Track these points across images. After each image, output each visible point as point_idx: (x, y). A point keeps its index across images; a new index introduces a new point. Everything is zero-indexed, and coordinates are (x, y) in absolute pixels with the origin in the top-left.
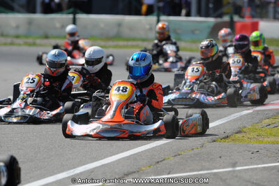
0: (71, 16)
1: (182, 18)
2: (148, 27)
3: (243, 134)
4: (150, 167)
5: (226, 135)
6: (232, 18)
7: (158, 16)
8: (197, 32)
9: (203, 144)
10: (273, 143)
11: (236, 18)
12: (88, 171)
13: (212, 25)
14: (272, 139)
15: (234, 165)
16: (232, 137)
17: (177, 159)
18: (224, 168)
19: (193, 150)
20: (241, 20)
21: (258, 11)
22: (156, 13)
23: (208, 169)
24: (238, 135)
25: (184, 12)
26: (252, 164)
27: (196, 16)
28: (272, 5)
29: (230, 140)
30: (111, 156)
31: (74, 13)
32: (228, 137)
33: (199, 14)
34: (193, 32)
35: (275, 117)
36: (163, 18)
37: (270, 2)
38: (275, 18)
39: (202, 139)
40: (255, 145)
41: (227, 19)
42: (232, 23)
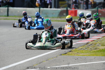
0: (7, 8)
1: (49, 9)
3: (72, 52)
4: (37, 65)
5: (65, 53)
6: (67, 9)
7: (40, 8)
9: (57, 56)
10: (83, 56)
11: (69, 9)
12: (14, 66)
13: (60, 11)
14: (82, 54)
15: (69, 64)
17: (47, 62)
18: (65, 65)
19: (53, 58)
20: (71, 9)
23: (59, 65)
24: (70, 53)
25: (49, 6)
26: (75, 63)
27: (54, 8)
28: (82, 4)
29: (67, 54)
30: (22, 60)
31: (8, 7)
33: (55, 7)
34: (53, 14)
35: (83, 46)
36: (41, 9)
37: (81, 3)
38: (83, 9)
39: (56, 54)
40: (76, 56)
41: (65, 9)
42: (67, 10)
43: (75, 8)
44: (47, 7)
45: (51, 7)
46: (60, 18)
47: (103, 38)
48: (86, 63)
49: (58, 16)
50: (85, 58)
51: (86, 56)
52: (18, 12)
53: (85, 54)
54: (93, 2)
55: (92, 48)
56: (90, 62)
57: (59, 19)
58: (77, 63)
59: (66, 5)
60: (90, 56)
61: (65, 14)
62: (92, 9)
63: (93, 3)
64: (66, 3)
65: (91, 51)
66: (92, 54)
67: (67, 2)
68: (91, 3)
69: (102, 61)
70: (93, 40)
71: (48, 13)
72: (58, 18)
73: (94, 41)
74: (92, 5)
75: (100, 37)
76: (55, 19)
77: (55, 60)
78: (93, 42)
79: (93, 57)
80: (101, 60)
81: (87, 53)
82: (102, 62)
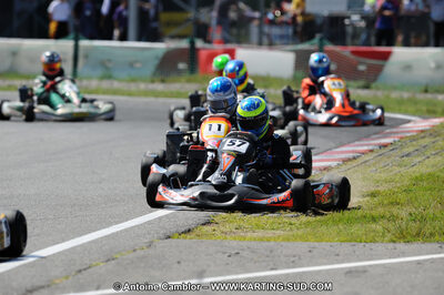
1: (115, 43)
3: (215, 227)
4: (66, 278)
5: (187, 228)
6: (192, 43)
7: (76, 40)
8: (138, 65)
9: (152, 242)
10: (261, 240)
11: (199, 44)
13: (161, 54)
14: (260, 233)
15: (201, 275)
16: (197, 231)
18: (185, 279)
19: (134, 251)
20: (207, 46)
21: (234, 31)
22: (72, 36)
24: (206, 228)
25: (116, 33)
26: (229, 273)
28: (256, 23)
29: (193, 235)
32: (189, 230)
34: (131, 65)
36: (84, 43)
37: (252, 19)
38: (260, 44)
39: (149, 234)
40: (232, 243)
41: (184, 44)
42: (193, 51)
43: (225, 41)
44: (109, 37)
45: (123, 38)
46: (163, 81)
47: (344, 167)
48: (272, 269)
49: (154, 74)
50: (271, 251)
51: (272, 243)
53: (270, 233)
54: (303, 14)
56: (289, 268)
57: (159, 87)
58: (237, 273)
59: (189, 28)
60: (288, 240)
61: (182, 66)
62: (296, 44)
63: (300, 19)
64: (188, 20)
65: (293, 220)
66: (300, 233)
67: (191, 14)
68: (294, 17)
69: (342, 262)
71: (110, 61)
72: (153, 82)
74: (299, 29)
75: (334, 164)
76: (142, 86)
77: (144, 257)
79: (302, 247)
80: (337, 258)
81: (278, 229)
82: (342, 269)
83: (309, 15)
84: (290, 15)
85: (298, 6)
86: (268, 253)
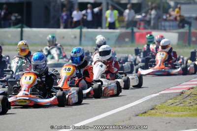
0: (19, 30)
2: (73, 36)
3: (157, 111)
6: (132, 30)
7: (81, 29)
9: (130, 118)
10: (178, 116)
11: (135, 30)
13: (118, 34)
14: (176, 113)
16: (149, 113)
19: (123, 121)
24: (152, 111)
29: (147, 114)
31: (22, 27)
32: (145, 112)
35: (175, 98)
36: (84, 30)
39: (128, 114)
42: (133, 33)
48: (186, 129)
50: (185, 121)
52: (41, 36)
53: (181, 114)
55: (191, 102)
57: (118, 49)
60: (191, 116)
61: (127, 40)
65: (191, 107)
66: (195, 113)
70: (191, 86)
72: (115, 47)
73: (192, 88)
78: (192, 90)
81: (184, 111)
83: (183, 16)
84: (174, 16)
85: (178, 12)
86: (183, 122)
